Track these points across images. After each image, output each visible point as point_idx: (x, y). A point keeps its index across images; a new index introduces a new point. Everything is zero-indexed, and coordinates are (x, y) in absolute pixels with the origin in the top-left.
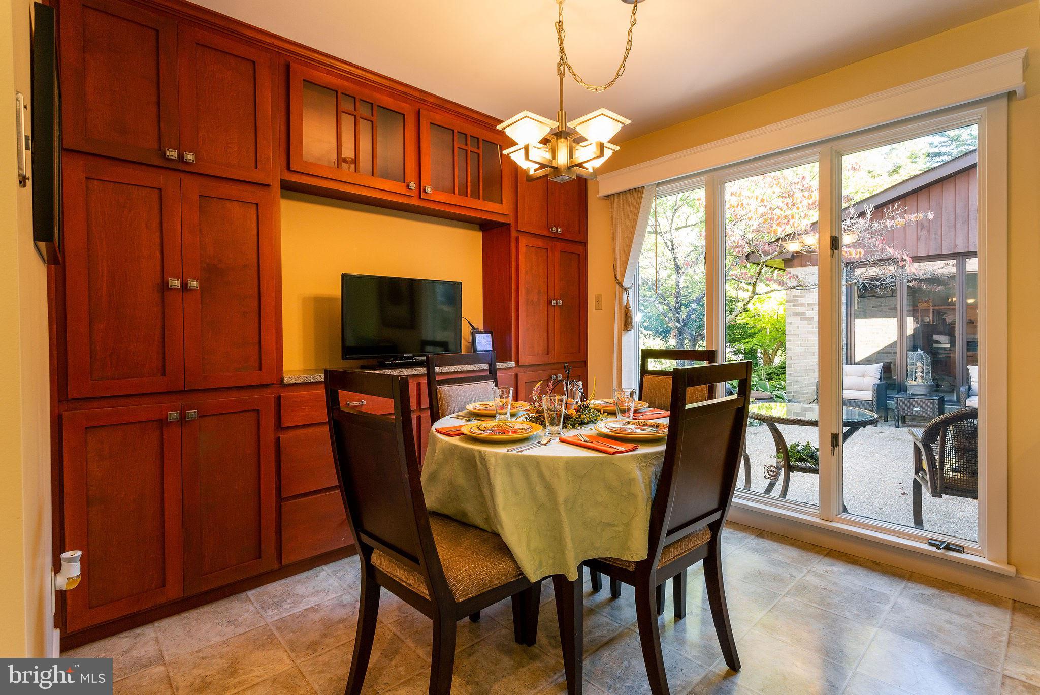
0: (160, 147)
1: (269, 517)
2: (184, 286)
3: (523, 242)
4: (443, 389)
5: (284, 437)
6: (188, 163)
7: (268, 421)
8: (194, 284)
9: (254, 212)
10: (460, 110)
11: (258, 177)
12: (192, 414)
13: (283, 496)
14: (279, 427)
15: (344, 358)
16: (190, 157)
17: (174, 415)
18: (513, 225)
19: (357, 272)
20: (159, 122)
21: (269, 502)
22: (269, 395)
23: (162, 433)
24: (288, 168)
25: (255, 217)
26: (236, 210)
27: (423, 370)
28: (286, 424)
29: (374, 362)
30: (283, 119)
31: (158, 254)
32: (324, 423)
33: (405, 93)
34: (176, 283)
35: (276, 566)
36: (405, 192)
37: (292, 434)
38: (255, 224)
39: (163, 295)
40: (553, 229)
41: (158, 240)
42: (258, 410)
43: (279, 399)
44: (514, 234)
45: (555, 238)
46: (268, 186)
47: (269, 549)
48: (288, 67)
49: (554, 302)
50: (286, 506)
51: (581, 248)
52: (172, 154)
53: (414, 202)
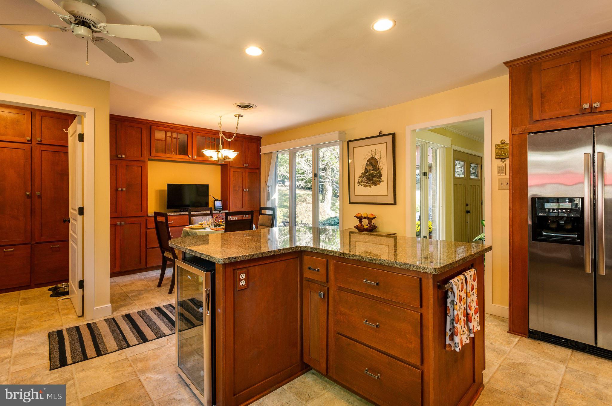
0: (116, 154)
1: (143, 254)
2: (122, 190)
3: (232, 170)
4: (193, 218)
5: (148, 231)
6: (124, 158)
7: (144, 226)
8: (124, 189)
9: (140, 168)
10: (206, 130)
11: (142, 159)
12: (123, 223)
13: (147, 248)
14: (147, 228)
15: (167, 209)
16: (124, 156)
17: (119, 223)
18: (228, 165)
19: (173, 183)
20: (116, 148)
21: (143, 249)
22: (144, 219)
23: (115, 228)
24: (151, 155)
25: (141, 170)
26: (136, 168)
27: (187, 213)
28: (149, 227)
29: (179, 210)
30: (149, 142)
31: (115, 182)
32: (154, 228)
33: (188, 128)
34: (120, 189)
35: (145, 267)
36: (188, 158)
37: (150, 230)
38: (141, 172)
39: (116, 193)
40: (245, 165)
41: (115, 178)
42: (141, 223)
43: (147, 220)
44: (228, 168)
45: (246, 168)
46: (145, 161)
47: (143, 262)
48: (151, 127)
49: (245, 190)
50: (148, 250)
51: (258, 171)
52: (119, 156)
53: (191, 161)
